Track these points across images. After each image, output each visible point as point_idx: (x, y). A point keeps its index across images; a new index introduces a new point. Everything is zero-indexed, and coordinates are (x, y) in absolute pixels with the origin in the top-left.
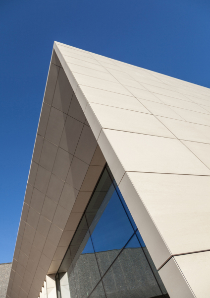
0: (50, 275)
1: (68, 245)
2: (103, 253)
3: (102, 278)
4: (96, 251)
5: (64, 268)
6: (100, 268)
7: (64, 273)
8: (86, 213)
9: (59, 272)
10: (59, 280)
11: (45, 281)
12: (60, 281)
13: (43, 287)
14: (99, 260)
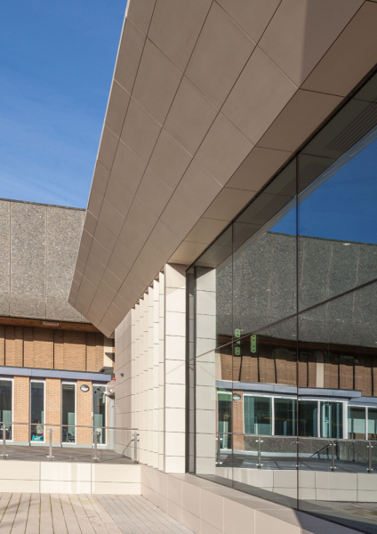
0: (175, 265)
1: (231, 219)
2: (318, 242)
3: (298, 314)
4: (301, 234)
5: (209, 259)
6: (302, 269)
7: (208, 269)
8: (300, 155)
9: (197, 264)
10: (195, 278)
11: (163, 272)
12: (198, 280)
13: (158, 280)
14: (304, 254)
